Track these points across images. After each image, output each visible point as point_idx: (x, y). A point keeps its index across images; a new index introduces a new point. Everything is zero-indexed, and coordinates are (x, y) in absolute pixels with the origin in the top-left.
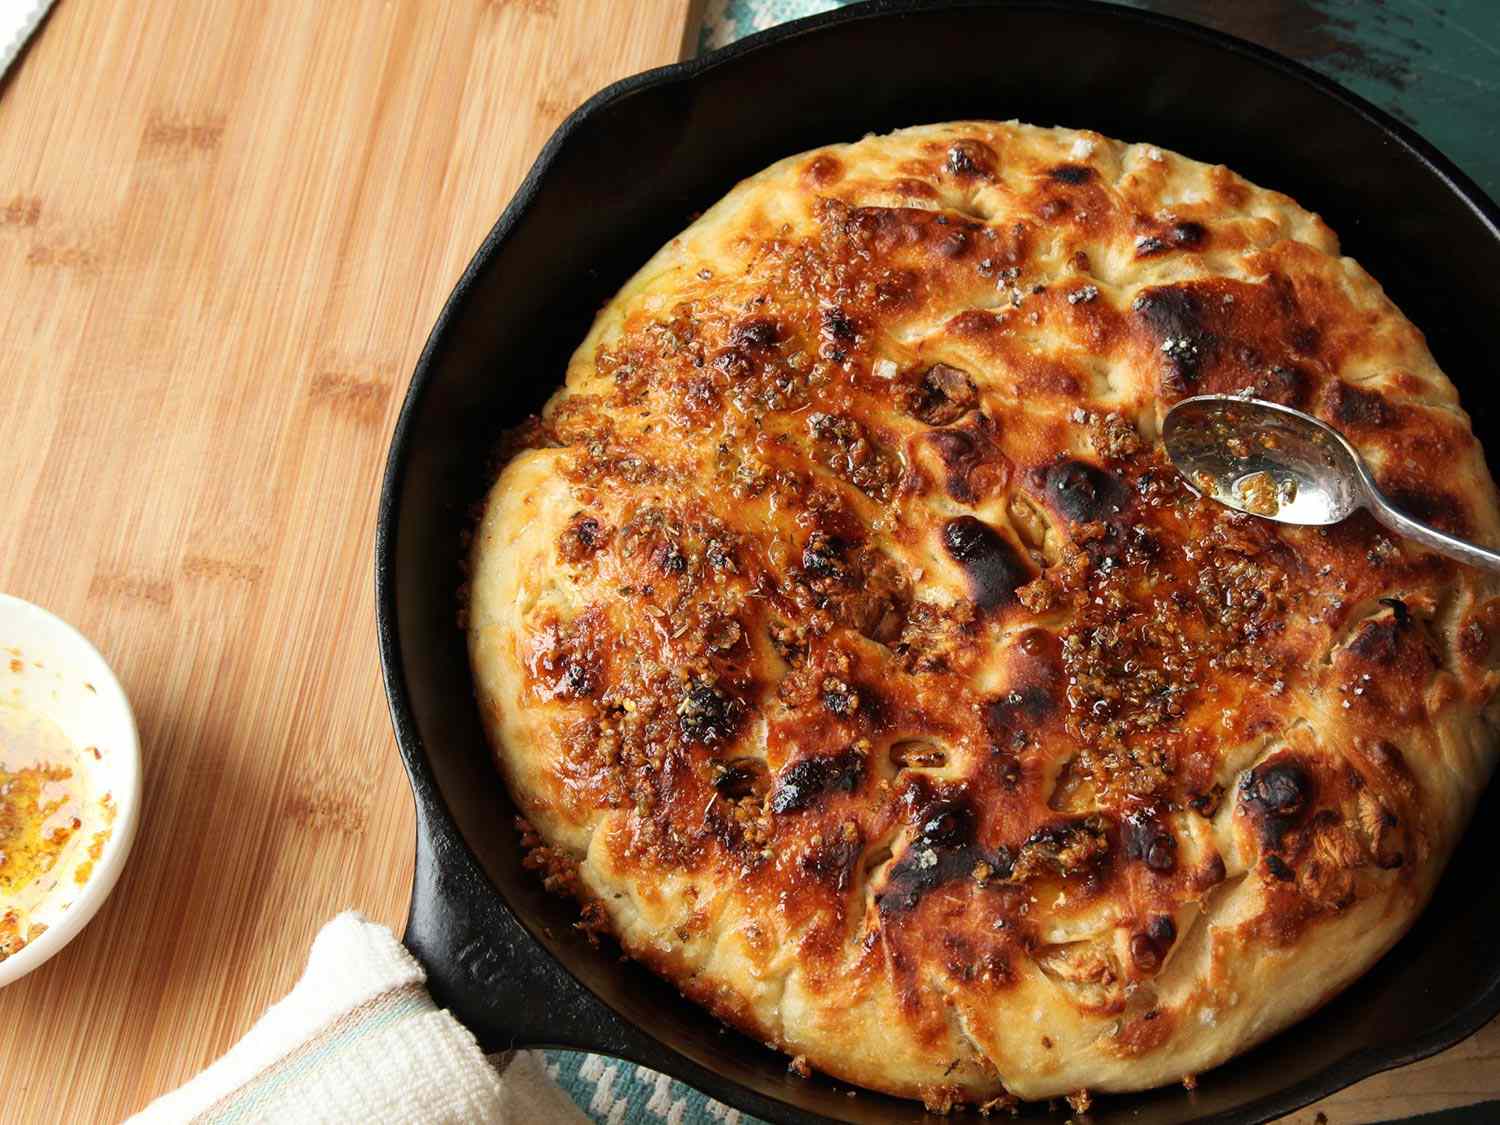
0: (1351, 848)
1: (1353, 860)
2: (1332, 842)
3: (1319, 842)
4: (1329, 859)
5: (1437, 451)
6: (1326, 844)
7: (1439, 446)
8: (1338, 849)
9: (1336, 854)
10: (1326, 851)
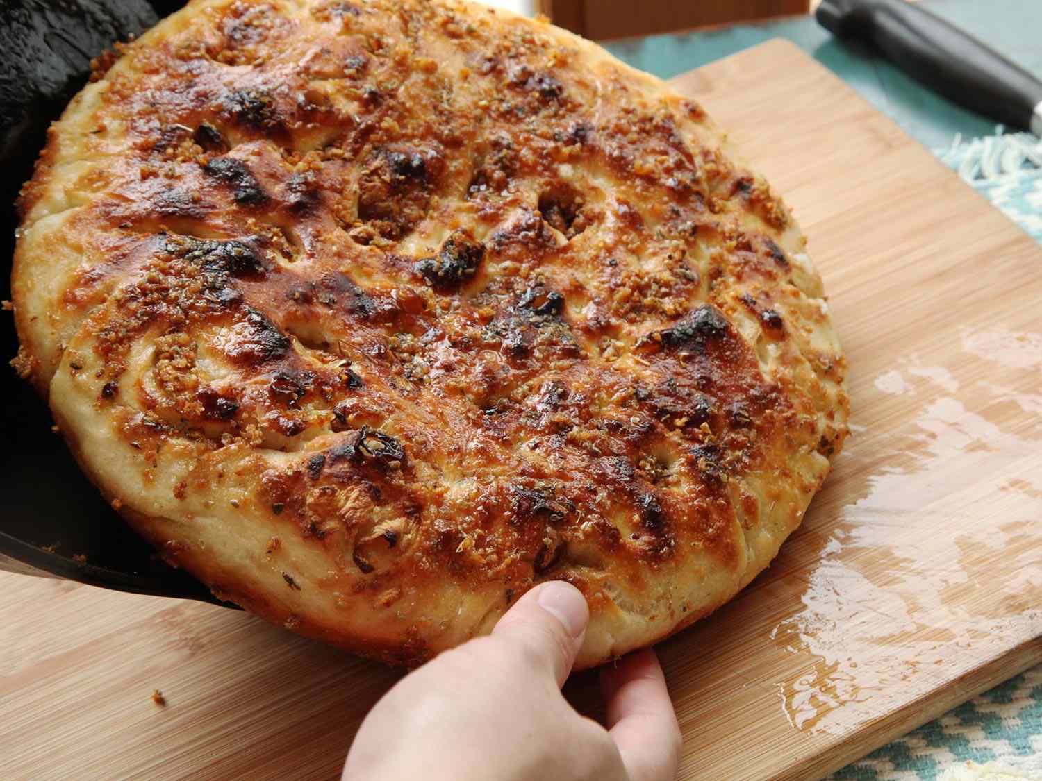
0: (358, 514)
1: (350, 519)
2: (357, 498)
3: (352, 490)
4: (342, 501)
5: (706, 530)
6: (354, 495)
7: (711, 530)
8: (353, 505)
9: (349, 504)
10: (347, 499)
